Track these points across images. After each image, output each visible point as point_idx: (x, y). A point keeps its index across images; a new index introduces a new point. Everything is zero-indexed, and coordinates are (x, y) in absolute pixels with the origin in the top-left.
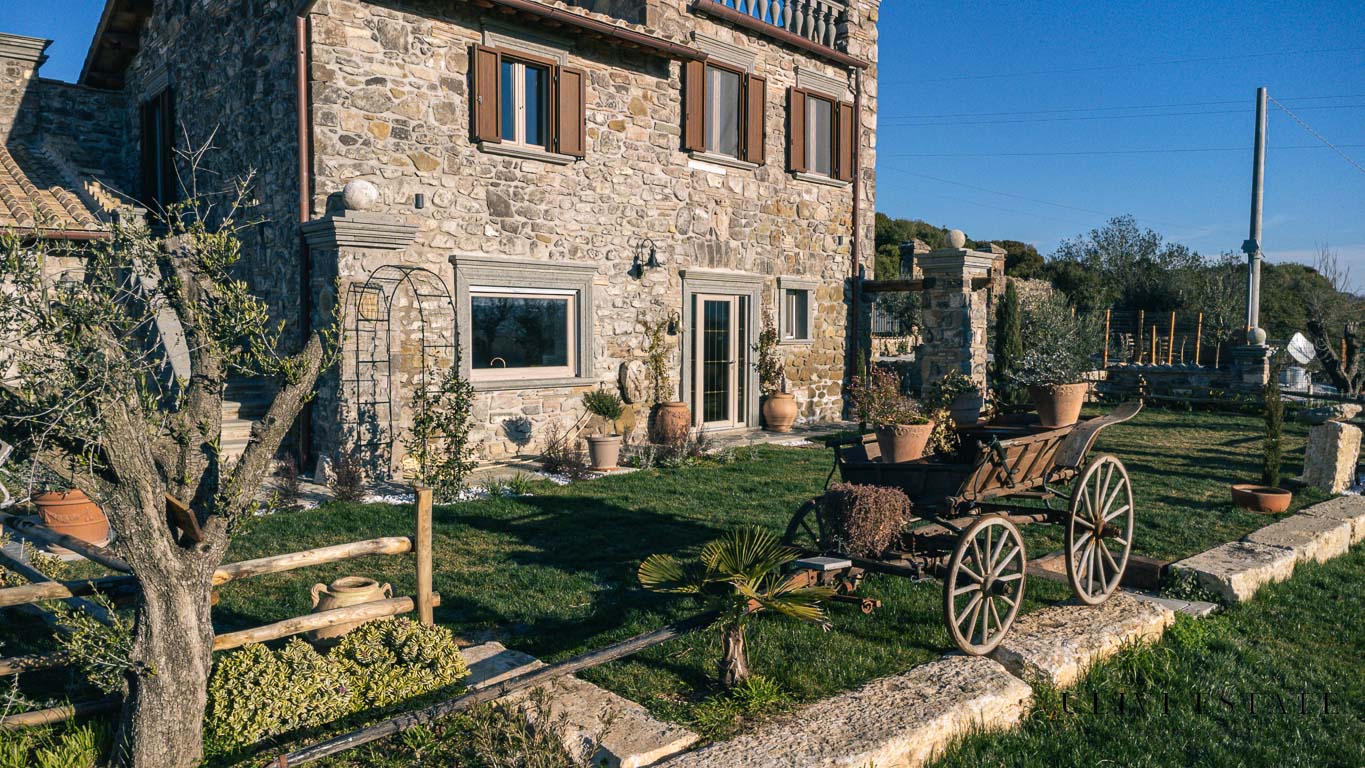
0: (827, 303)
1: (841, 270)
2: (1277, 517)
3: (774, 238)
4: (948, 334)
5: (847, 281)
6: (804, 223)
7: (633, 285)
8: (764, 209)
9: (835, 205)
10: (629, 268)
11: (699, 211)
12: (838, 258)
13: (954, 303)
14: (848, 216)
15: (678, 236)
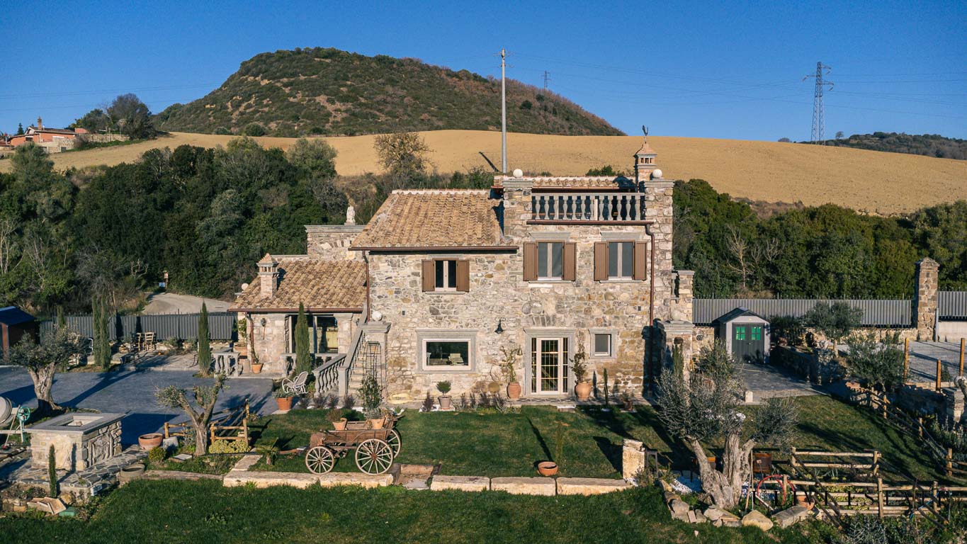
0: (630, 339)
1: (639, 324)
3: (588, 311)
5: (646, 328)
6: (610, 302)
7: (498, 336)
8: (580, 299)
9: (637, 291)
10: (495, 329)
11: (536, 304)
12: (639, 317)
14: (647, 296)
15: (524, 316)
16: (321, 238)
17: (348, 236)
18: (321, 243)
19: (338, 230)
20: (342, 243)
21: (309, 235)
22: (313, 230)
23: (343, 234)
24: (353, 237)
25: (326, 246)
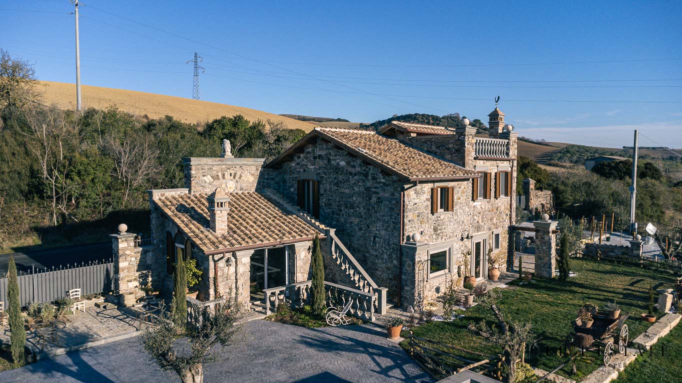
0: (503, 236)
1: (507, 224)
2: (653, 324)
3: (491, 219)
4: (544, 248)
5: (509, 227)
6: (498, 212)
7: (461, 243)
8: (489, 211)
9: (506, 204)
10: (460, 238)
11: (475, 217)
12: (506, 221)
13: (546, 238)
14: (509, 206)
15: (471, 226)
16: (204, 171)
17: (229, 169)
18: (204, 176)
19: (220, 163)
20: (224, 175)
21: (193, 168)
22: (198, 163)
23: (224, 166)
24: (233, 170)
25: (208, 179)
